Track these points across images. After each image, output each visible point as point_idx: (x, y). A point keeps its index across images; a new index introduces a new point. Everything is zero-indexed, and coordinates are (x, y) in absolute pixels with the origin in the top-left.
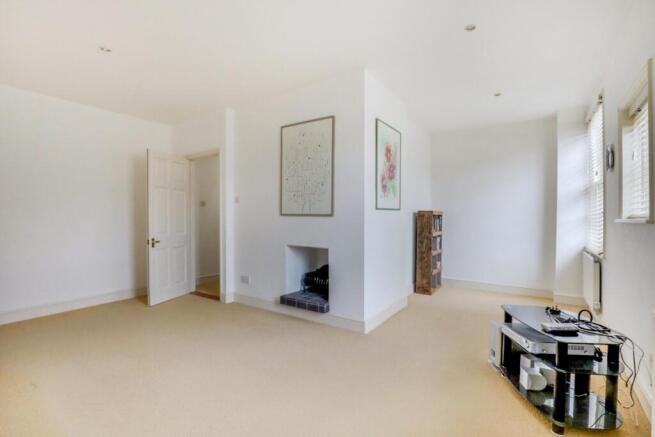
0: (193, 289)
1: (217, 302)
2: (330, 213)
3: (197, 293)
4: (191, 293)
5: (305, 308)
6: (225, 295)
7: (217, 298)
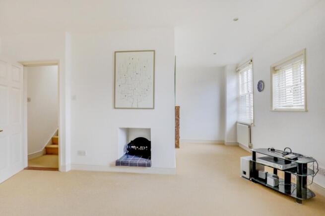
0: (26, 165)
1: (56, 172)
2: (152, 107)
3: (29, 168)
4: (25, 169)
5: (136, 166)
6: (65, 166)
7: (56, 169)
